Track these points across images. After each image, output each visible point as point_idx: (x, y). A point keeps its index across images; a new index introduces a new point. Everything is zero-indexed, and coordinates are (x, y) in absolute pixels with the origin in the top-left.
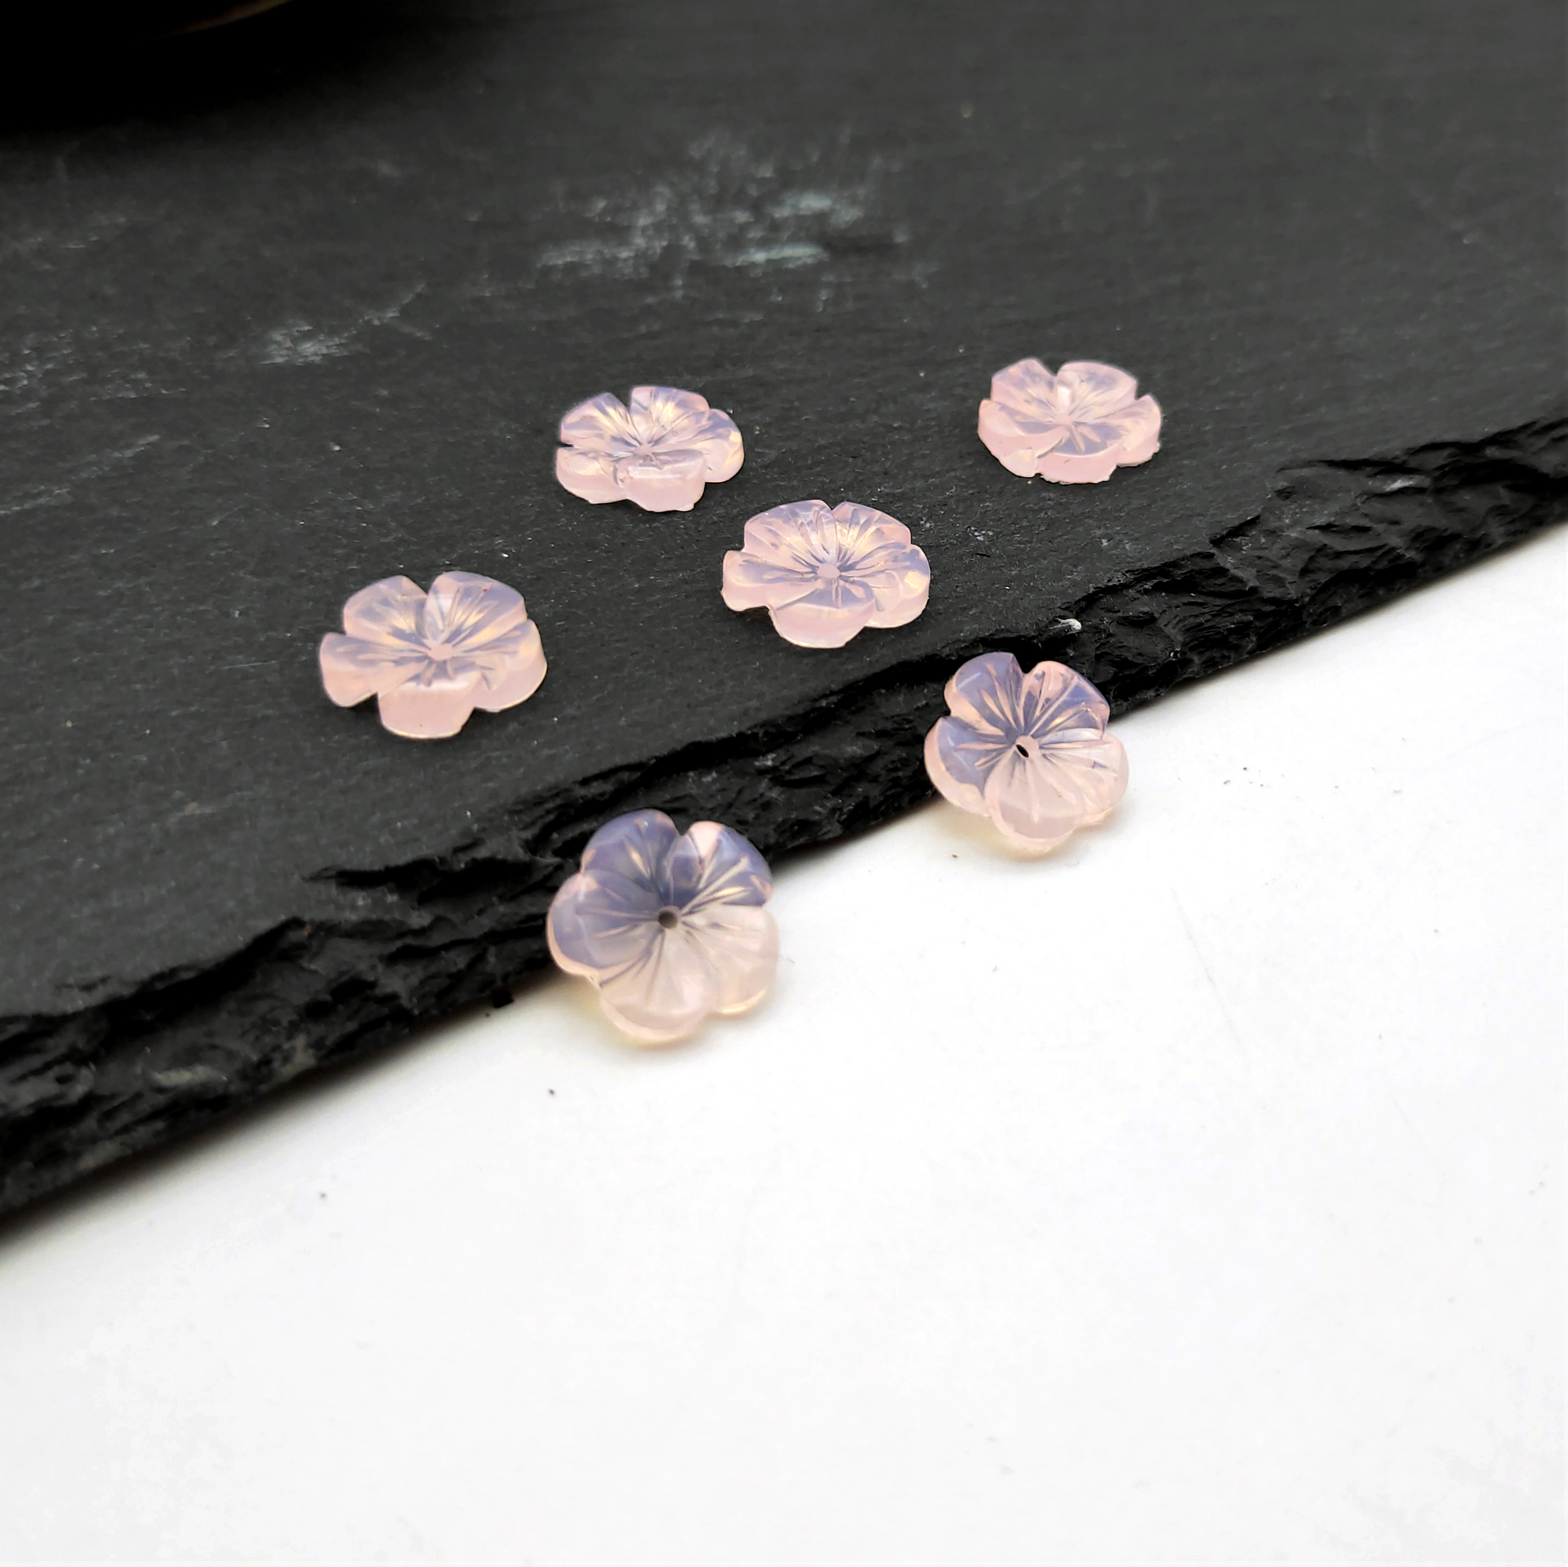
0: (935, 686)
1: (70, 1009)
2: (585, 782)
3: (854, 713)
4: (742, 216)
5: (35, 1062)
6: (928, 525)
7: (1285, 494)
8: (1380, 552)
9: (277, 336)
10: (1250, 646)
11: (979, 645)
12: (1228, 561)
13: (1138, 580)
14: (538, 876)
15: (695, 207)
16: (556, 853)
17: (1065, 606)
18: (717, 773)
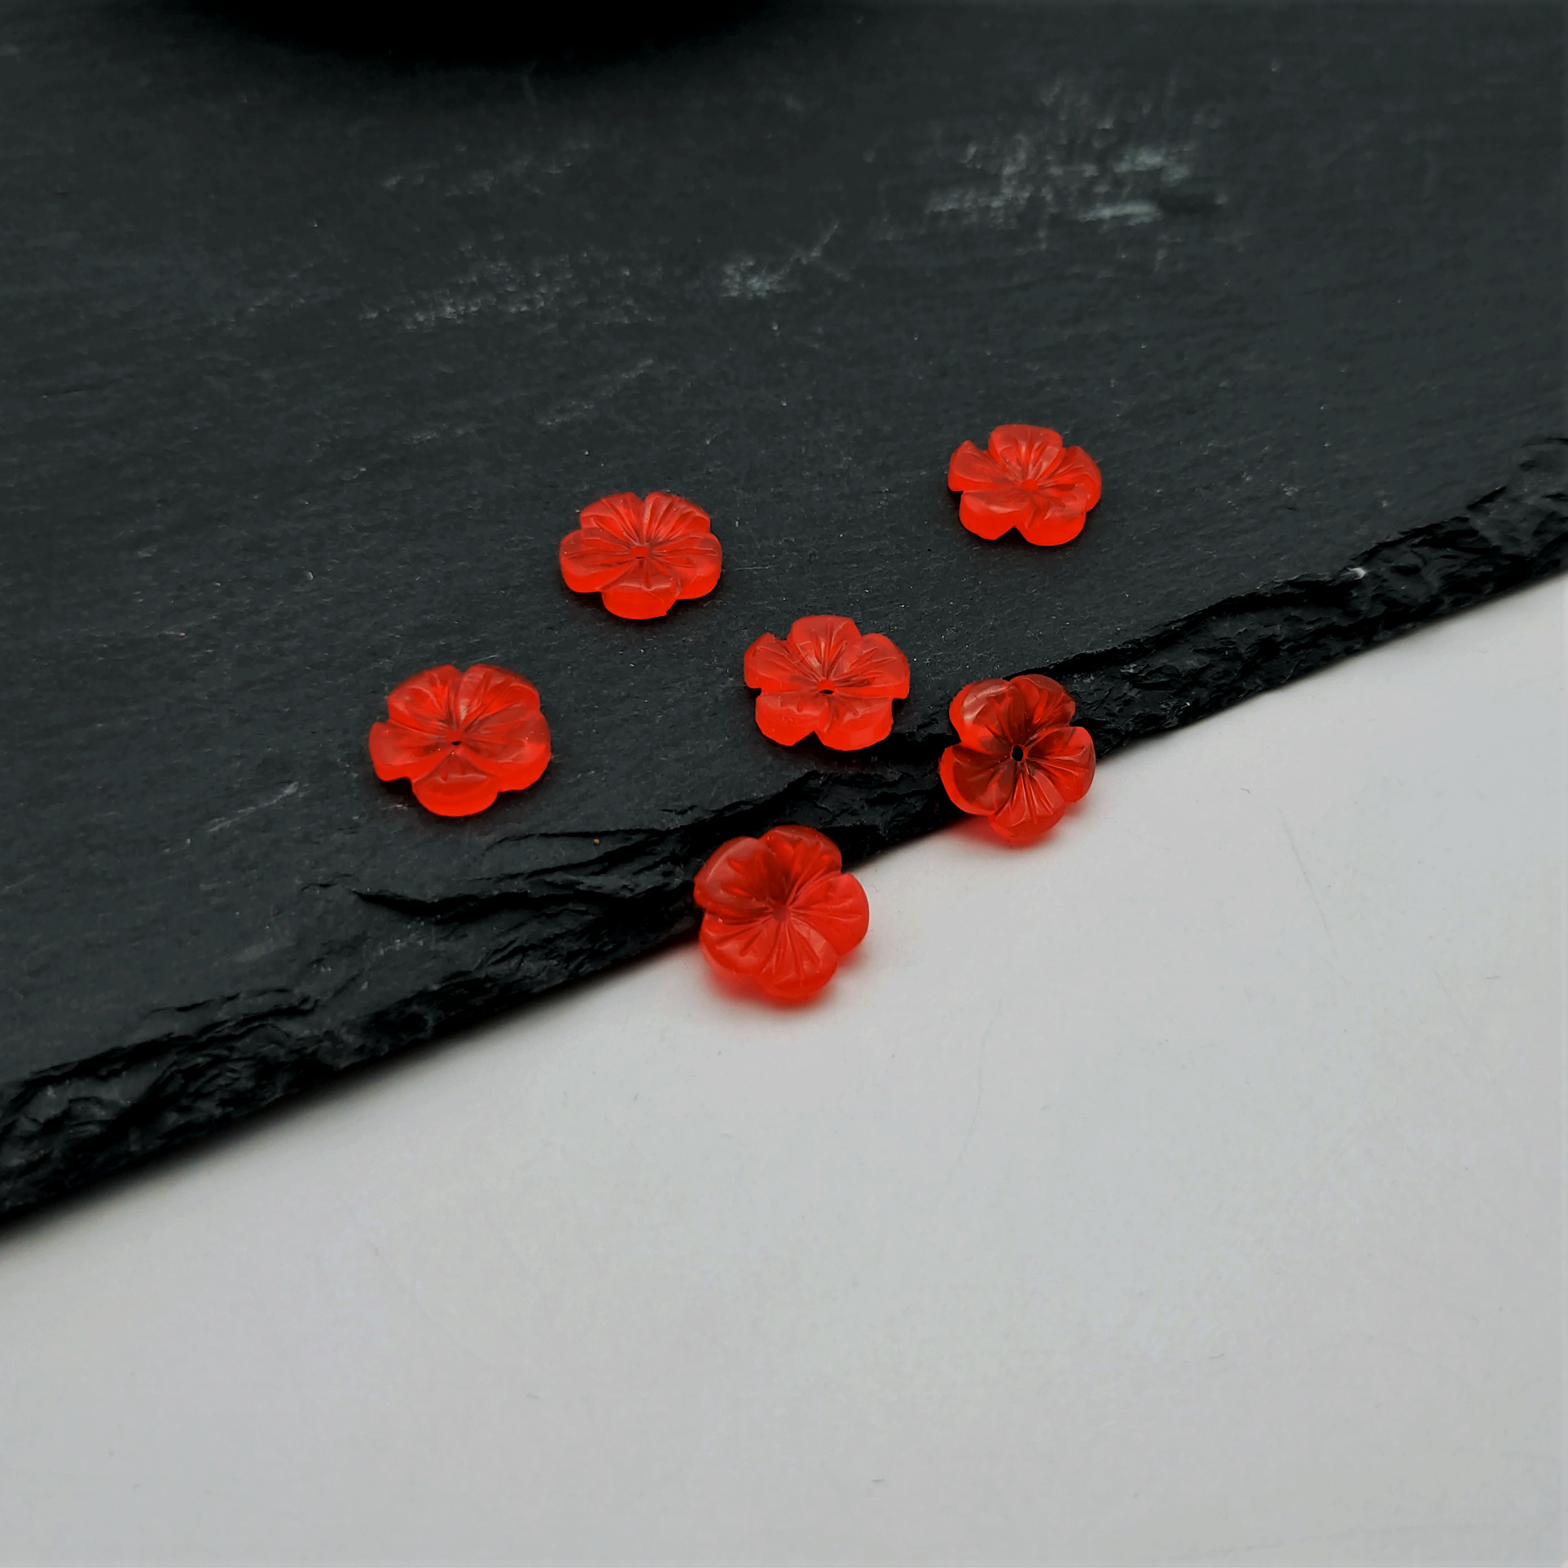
3: (1194, 635)
4: (1090, 170)
6: (1248, 479)
7: (1528, 466)
9: (729, 270)
10: (1488, 591)
11: (1287, 586)
12: (1478, 523)
13: (1408, 538)
15: (1051, 157)
17: (1354, 557)
18: (1094, 676)
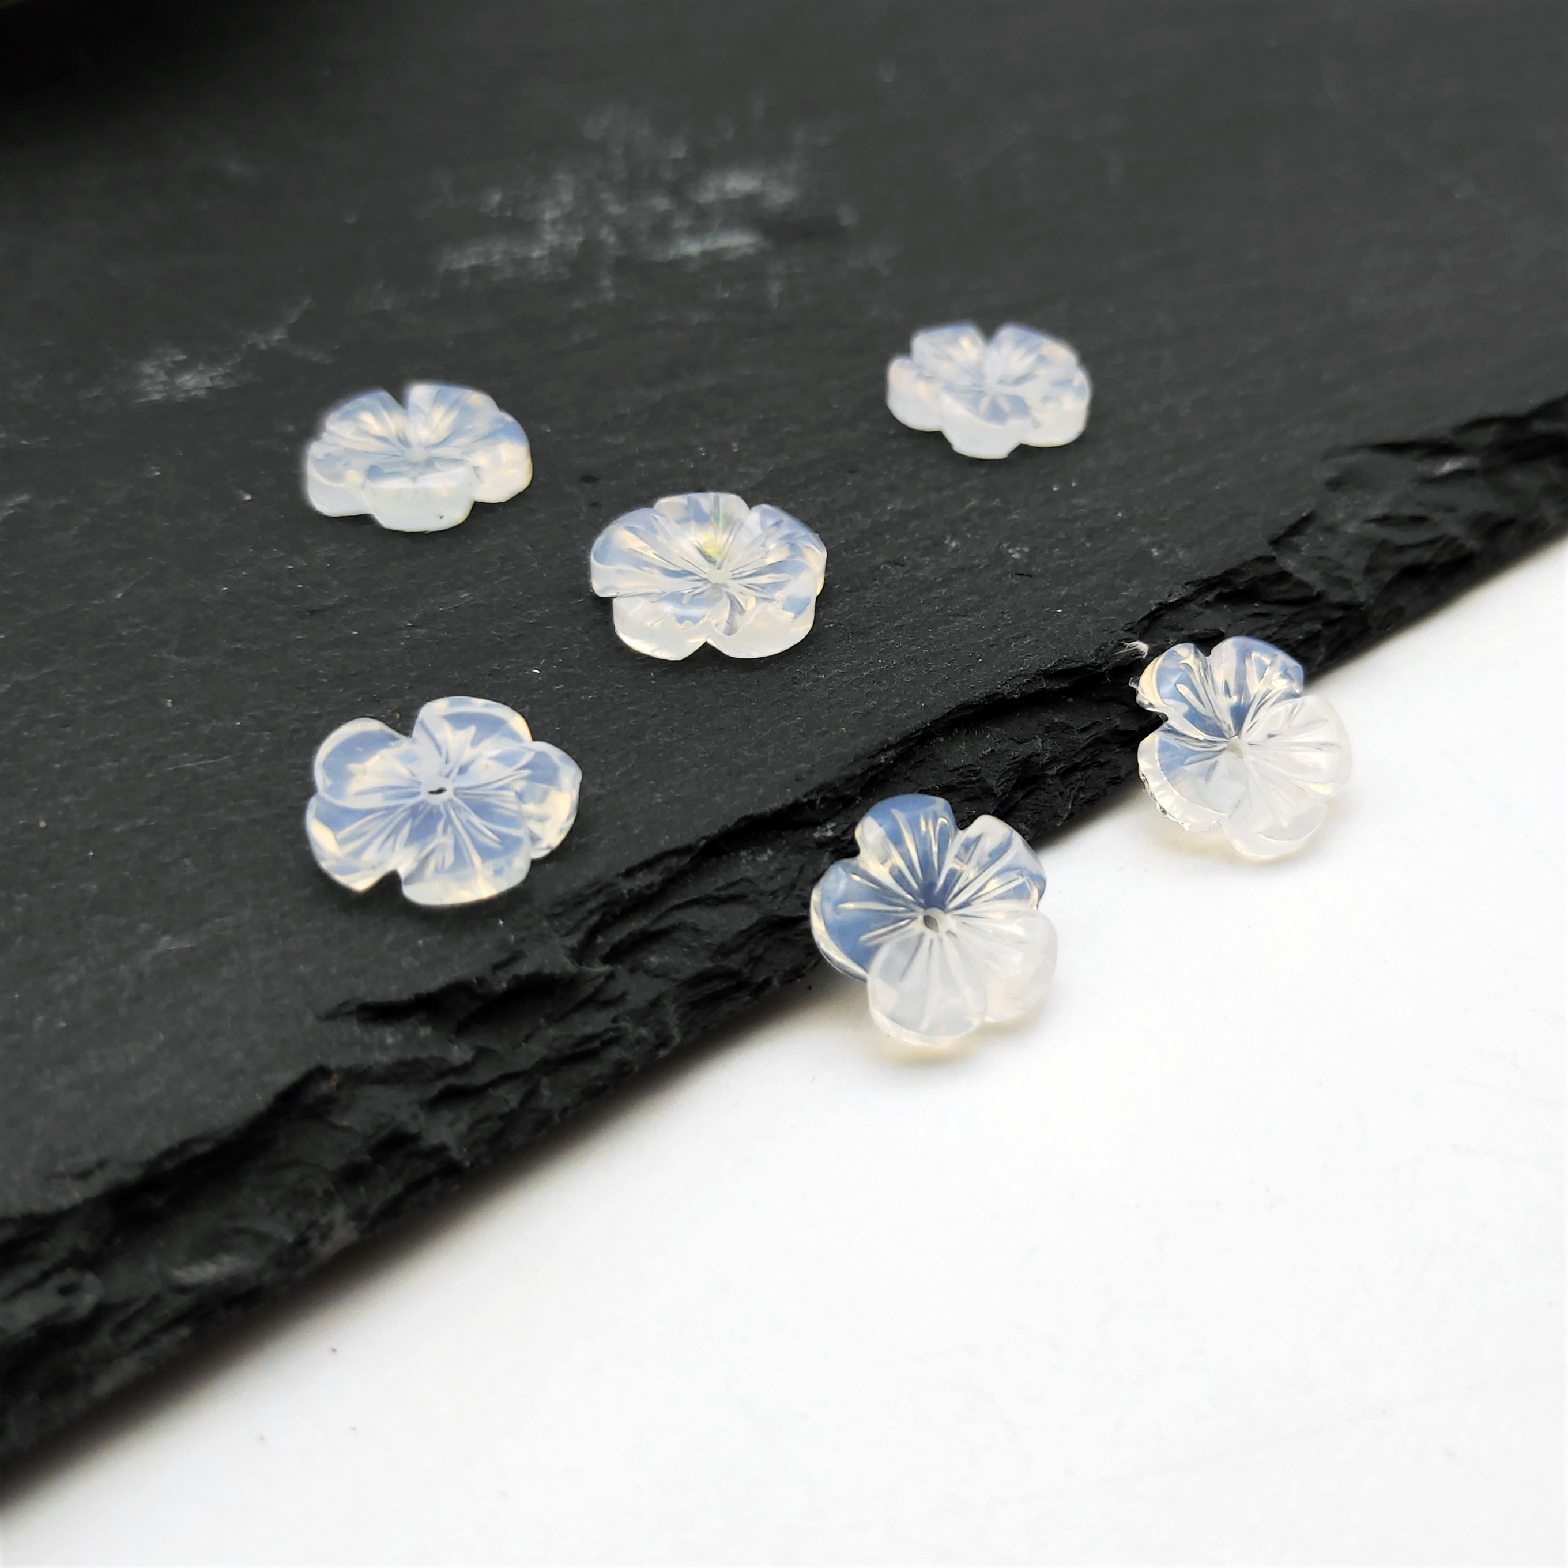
0: (998, 729)
1: (65, 1202)
2: (629, 873)
3: (913, 768)
4: (662, 203)
5: (30, 1272)
6: (954, 544)
7: (1335, 485)
8: (1440, 544)
9: (148, 369)
11: (1040, 679)
12: (1289, 563)
13: (1199, 593)
14: (588, 990)
15: (605, 196)
16: (606, 960)
17: (1129, 626)
18: (773, 849)
